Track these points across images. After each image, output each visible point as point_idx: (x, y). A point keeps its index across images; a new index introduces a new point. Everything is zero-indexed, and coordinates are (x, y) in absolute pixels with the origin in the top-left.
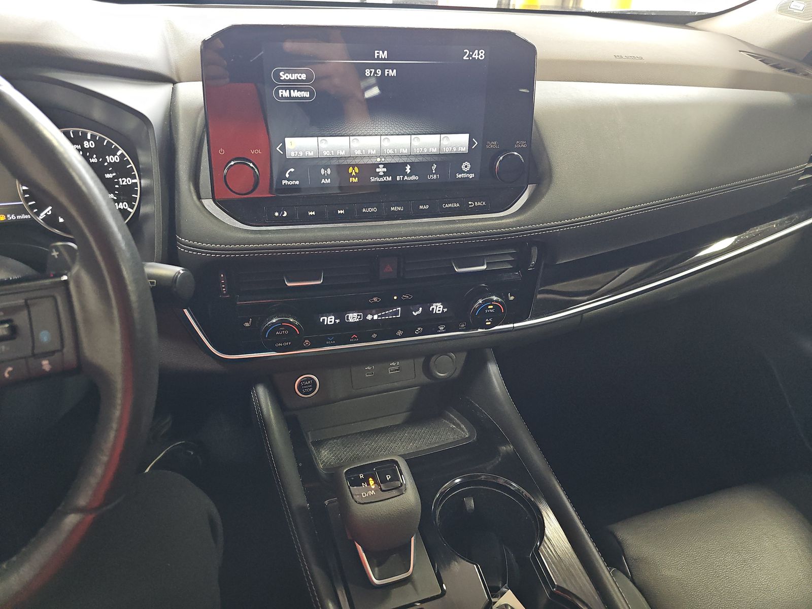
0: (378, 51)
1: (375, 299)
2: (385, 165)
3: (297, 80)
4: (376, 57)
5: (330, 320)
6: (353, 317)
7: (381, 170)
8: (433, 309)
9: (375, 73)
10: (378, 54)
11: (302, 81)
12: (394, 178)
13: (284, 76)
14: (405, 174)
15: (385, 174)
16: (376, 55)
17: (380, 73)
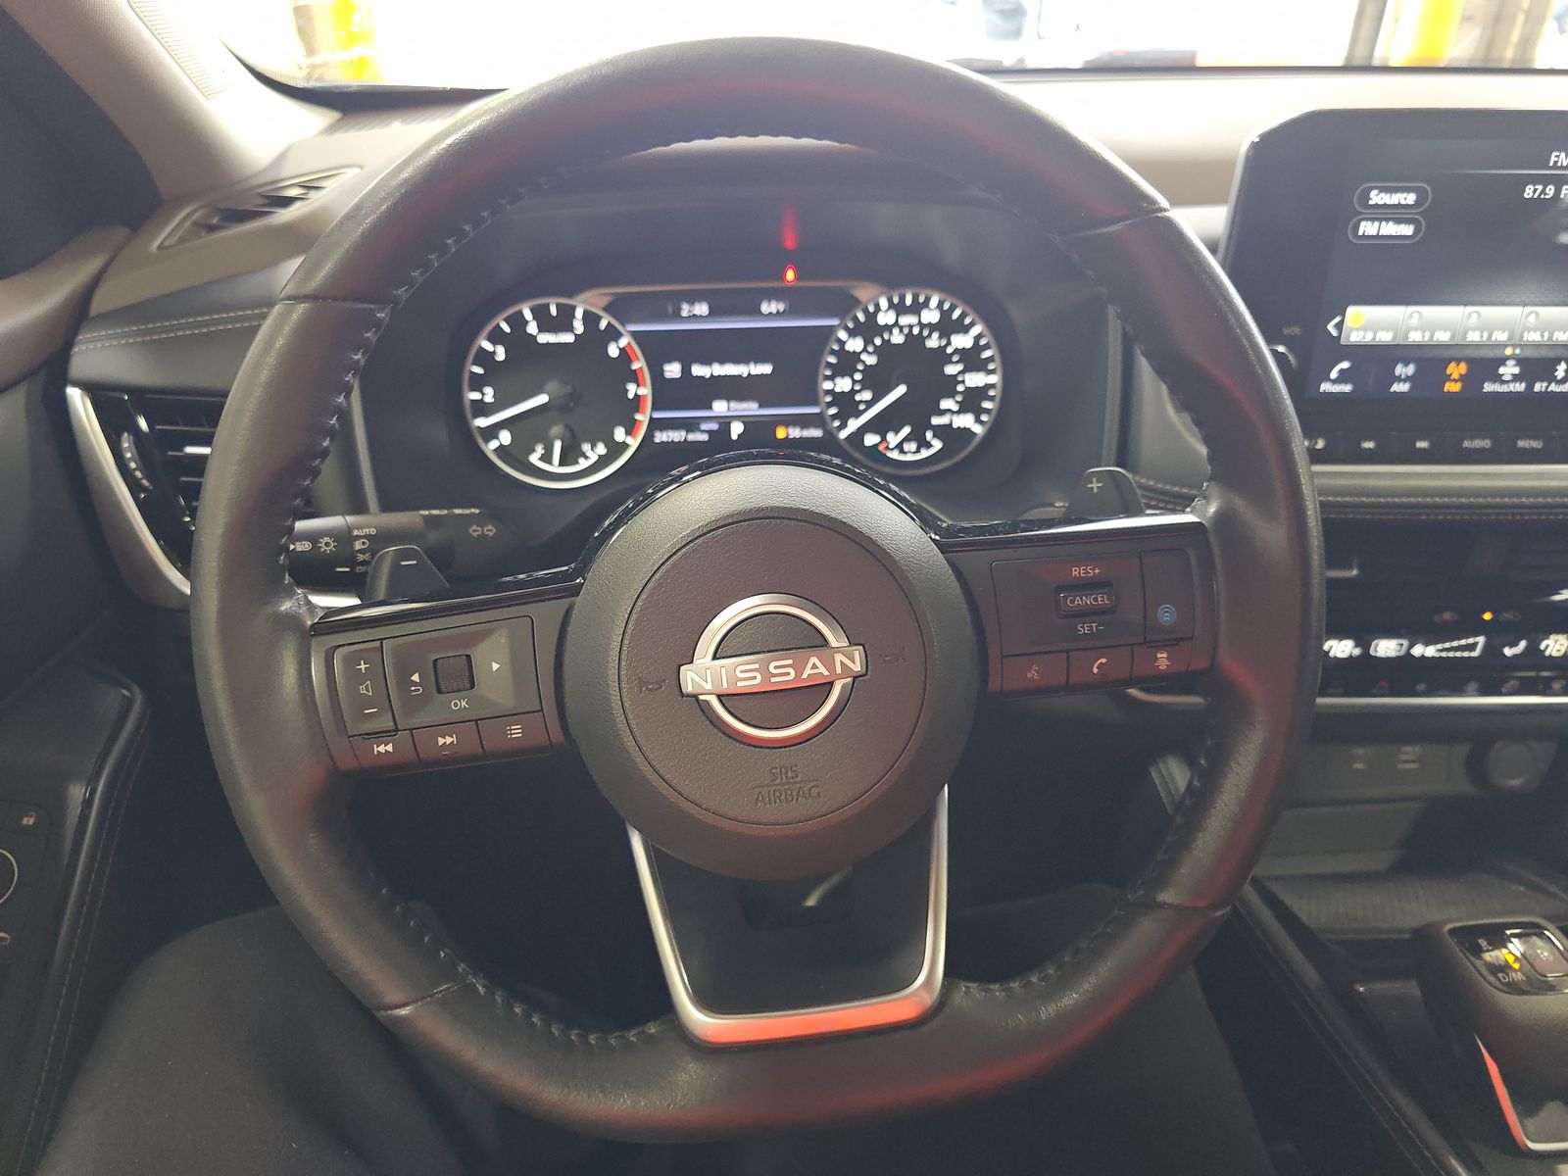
0: (1558, 154)
1: (1447, 616)
2: (1520, 361)
3: (1399, 206)
4: (1551, 164)
5: (1341, 648)
6: (1386, 648)
7: (1509, 370)
8: (1547, 646)
9: (1543, 192)
10: (1556, 159)
11: (1407, 206)
12: (1530, 387)
13: (1377, 198)
14: (1552, 379)
15: (1516, 378)
16: (1553, 159)
17: (1552, 192)
